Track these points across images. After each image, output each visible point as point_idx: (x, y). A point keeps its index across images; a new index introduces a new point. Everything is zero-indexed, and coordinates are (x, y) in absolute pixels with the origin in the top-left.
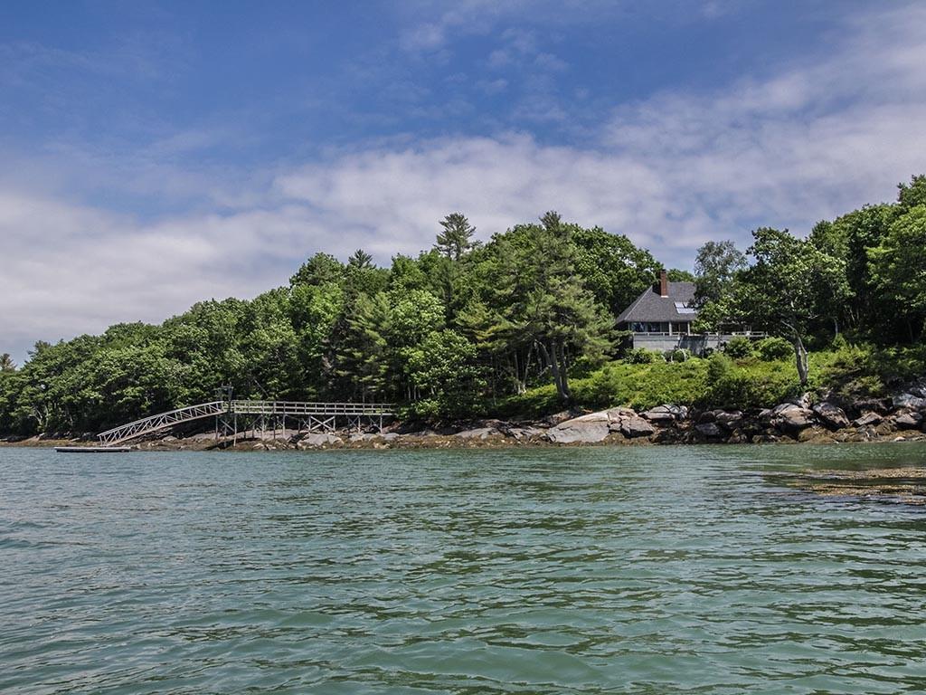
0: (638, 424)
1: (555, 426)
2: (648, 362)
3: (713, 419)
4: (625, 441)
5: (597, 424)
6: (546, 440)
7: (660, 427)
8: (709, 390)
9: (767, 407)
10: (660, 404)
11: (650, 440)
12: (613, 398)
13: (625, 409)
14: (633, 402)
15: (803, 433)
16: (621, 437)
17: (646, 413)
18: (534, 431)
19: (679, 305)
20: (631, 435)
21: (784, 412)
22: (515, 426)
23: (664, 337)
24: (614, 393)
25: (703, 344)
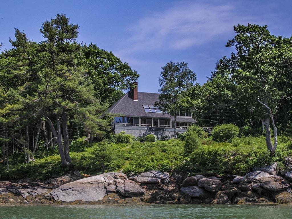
0: (130, 186)
1: (58, 186)
2: (127, 142)
3: (196, 183)
4: (121, 201)
5: (95, 186)
6: (50, 199)
7: (149, 189)
8: (186, 160)
9: (238, 173)
10: (147, 170)
11: (142, 200)
12: (107, 165)
13: (118, 173)
14: (124, 168)
15: (280, 196)
16: (116, 197)
17: (136, 177)
18: (40, 191)
19: (146, 107)
20: (125, 195)
21: (258, 177)
22: (25, 187)
23: (136, 127)
24: (109, 160)
25: (163, 133)
